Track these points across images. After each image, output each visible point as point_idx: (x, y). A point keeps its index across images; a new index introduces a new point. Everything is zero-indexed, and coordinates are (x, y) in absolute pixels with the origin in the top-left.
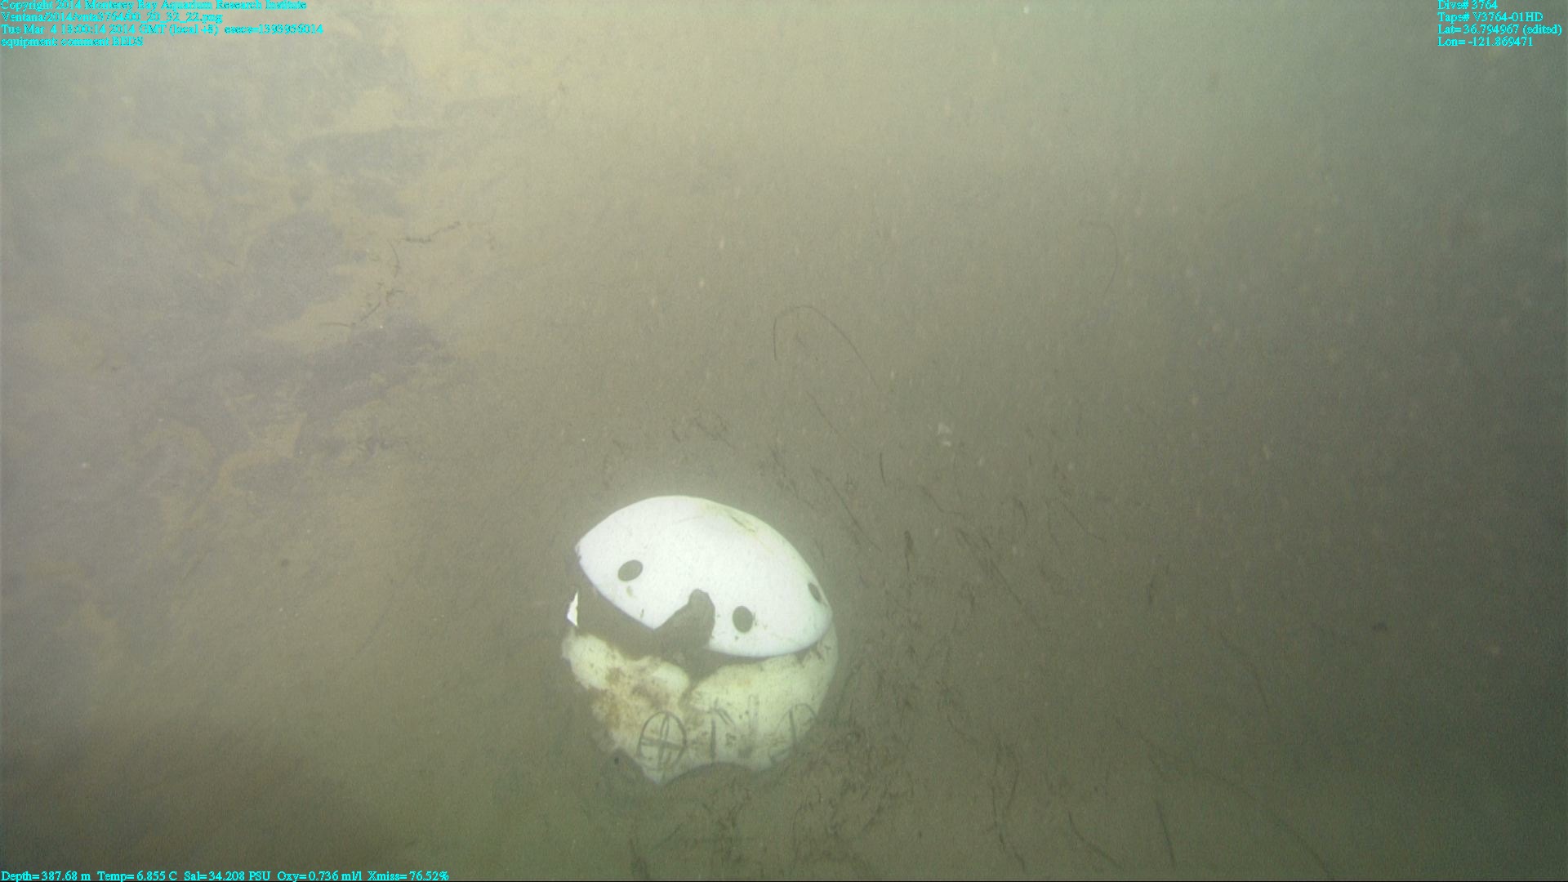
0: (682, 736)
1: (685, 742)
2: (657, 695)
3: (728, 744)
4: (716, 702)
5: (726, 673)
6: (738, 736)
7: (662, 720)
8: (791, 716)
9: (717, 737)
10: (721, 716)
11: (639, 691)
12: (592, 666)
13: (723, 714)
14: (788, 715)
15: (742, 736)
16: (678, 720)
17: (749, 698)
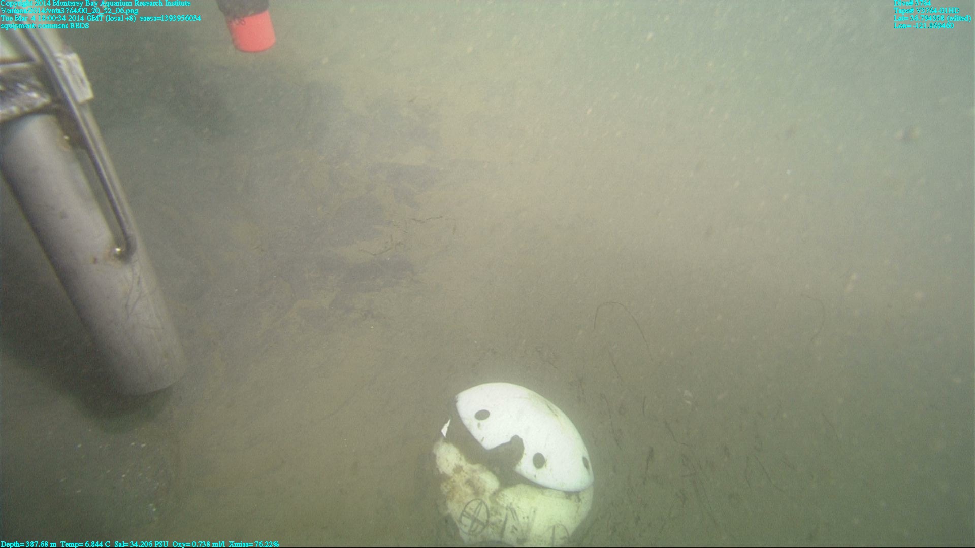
0: (486, 518)
1: (487, 522)
2: (479, 488)
3: (512, 532)
4: (511, 504)
6: (519, 529)
7: (478, 504)
9: (507, 525)
13: (514, 513)
14: (552, 528)
15: (522, 530)
16: (487, 507)
17: (531, 508)
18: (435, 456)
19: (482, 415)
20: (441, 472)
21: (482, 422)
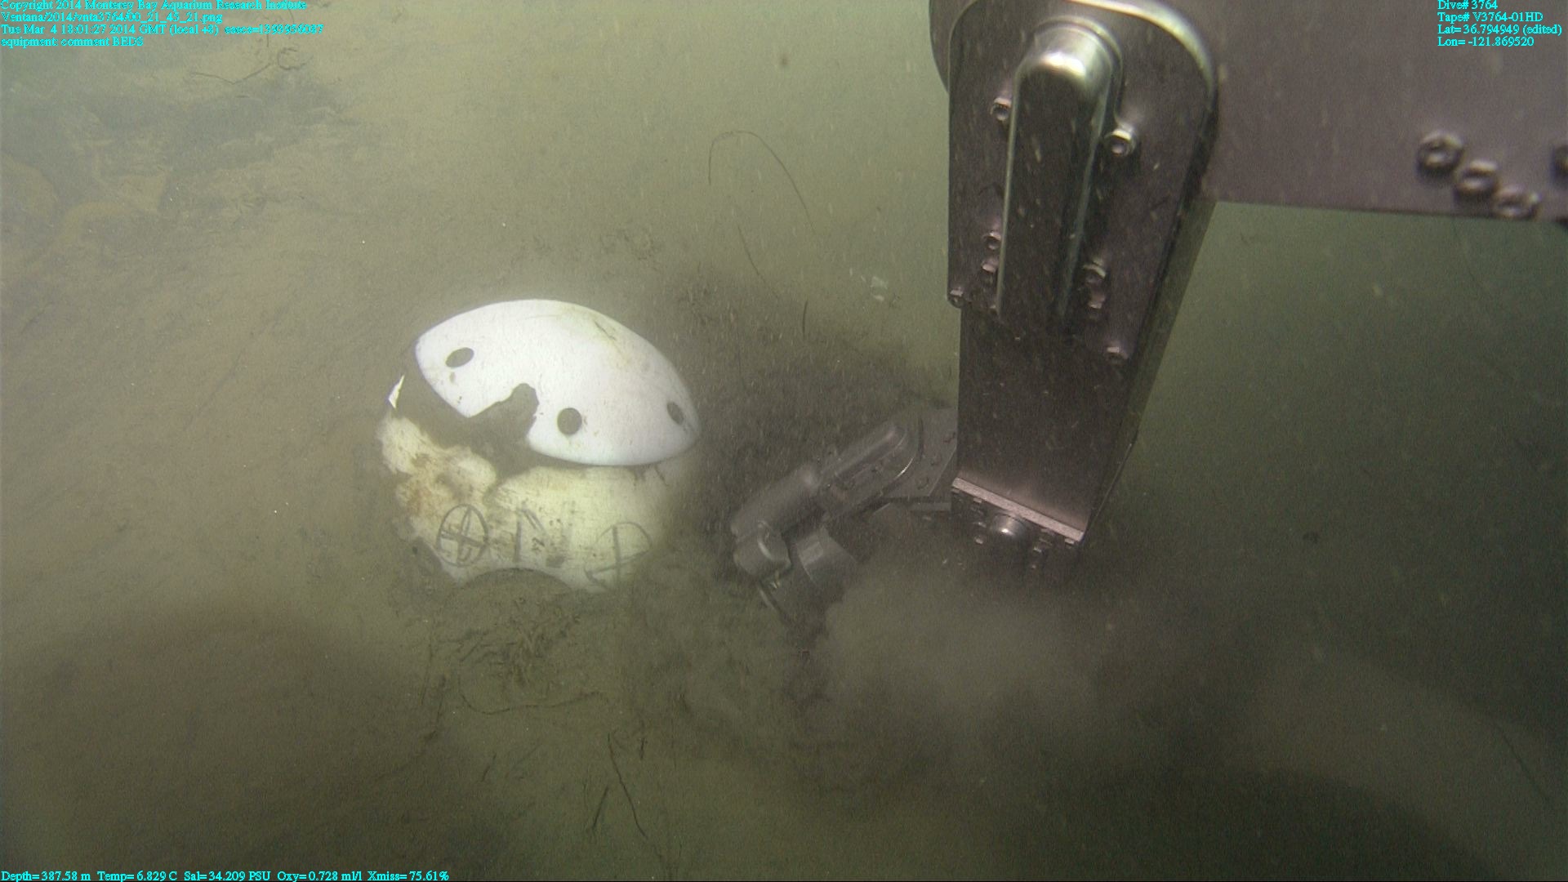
0: (483, 534)
1: (486, 539)
2: (461, 485)
3: (535, 549)
4: (524, 503)
5: (540, 474)
6: (547, 544)
7: (464, 513)
8: (615, 533)
9: (523, 540)
10: (527, 516)
11: (443, 480)
12: (401, 449)
13: (530, 516)
14: (611, 531)
15: (552, 544)
16: (479, 515)
17: (564, 503)
18: (380, 444)
19: (459, 358)
20: (393, 470)
21: (458, 371)
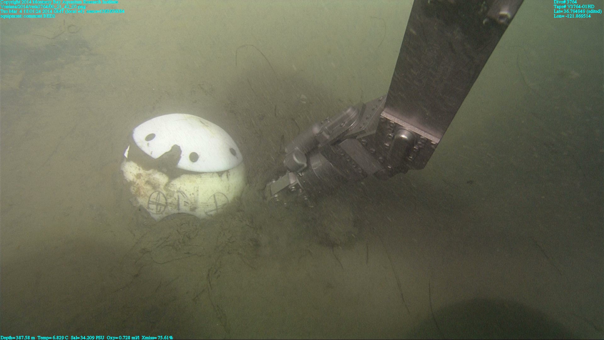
0: (165, 201)
1: (166, 203)
2: (155, 184)
3: (185, 205)
4: (179, 188)
5: (184, 177)
6: (189, 202)
7: (157, 194)
8: (214, 196)
9: (180, 202)
10: (182, 194)
11: (148, 182)
12: (131, 173)
13: (182, 193)
15: (191, 203)
16: (163, 194)
17: (194, 187)
18: (122, 172)
19: (150, 137)
20: (129, 181)
21: (150, 142)
